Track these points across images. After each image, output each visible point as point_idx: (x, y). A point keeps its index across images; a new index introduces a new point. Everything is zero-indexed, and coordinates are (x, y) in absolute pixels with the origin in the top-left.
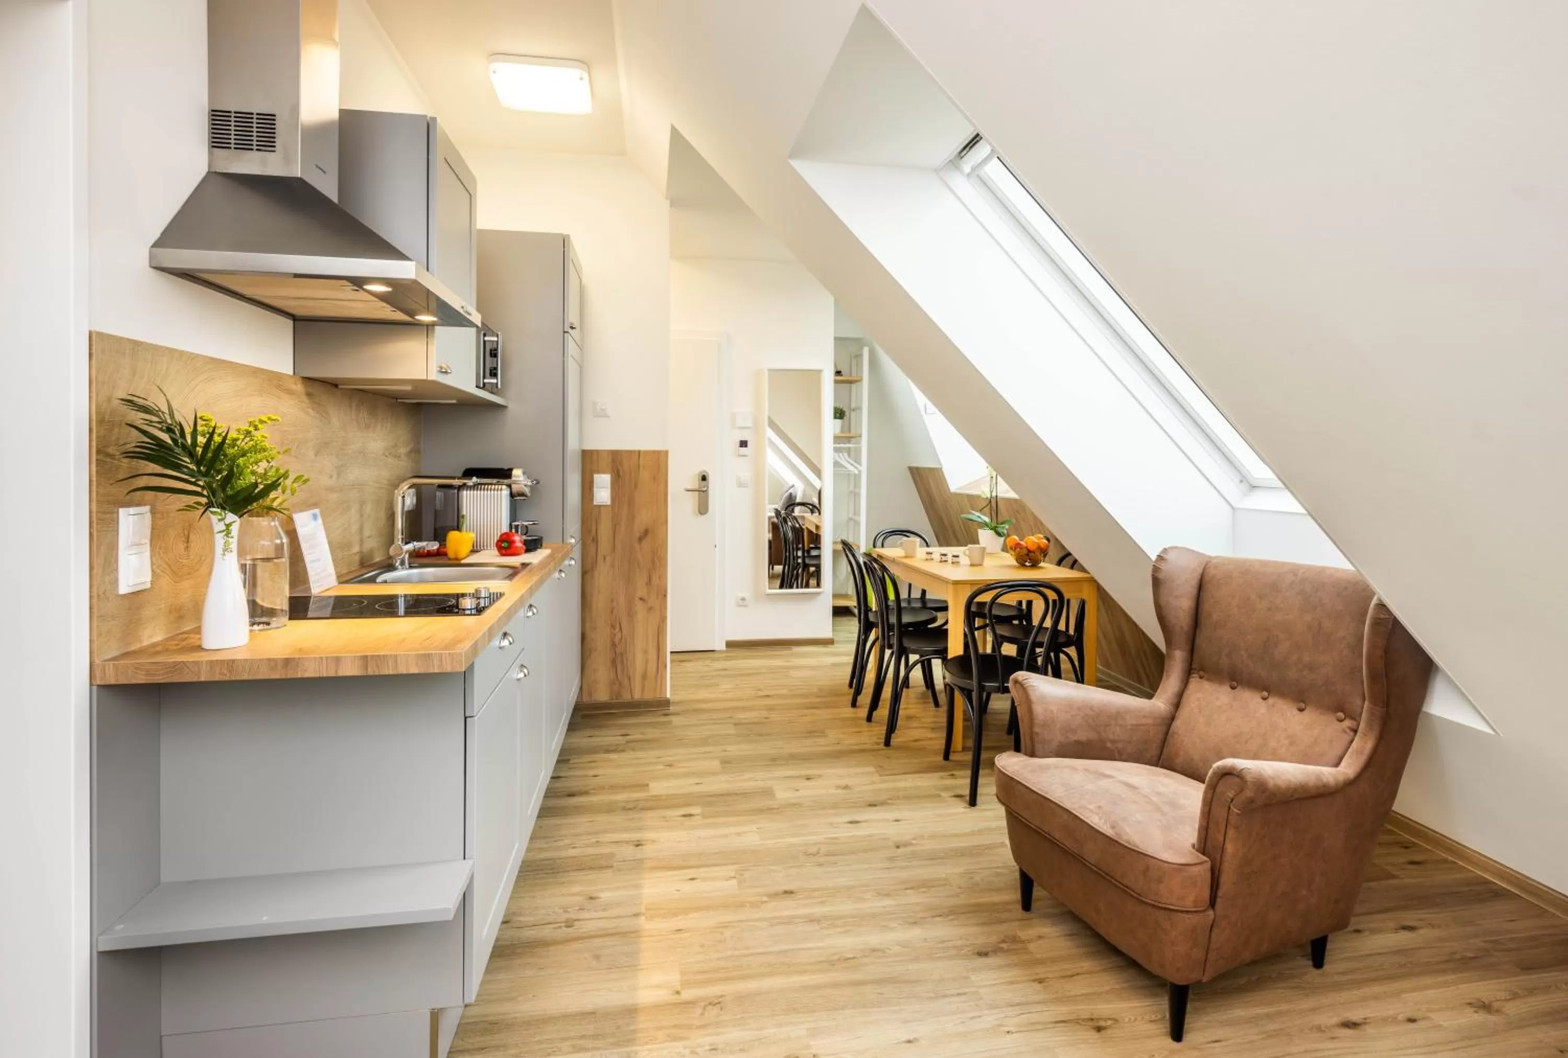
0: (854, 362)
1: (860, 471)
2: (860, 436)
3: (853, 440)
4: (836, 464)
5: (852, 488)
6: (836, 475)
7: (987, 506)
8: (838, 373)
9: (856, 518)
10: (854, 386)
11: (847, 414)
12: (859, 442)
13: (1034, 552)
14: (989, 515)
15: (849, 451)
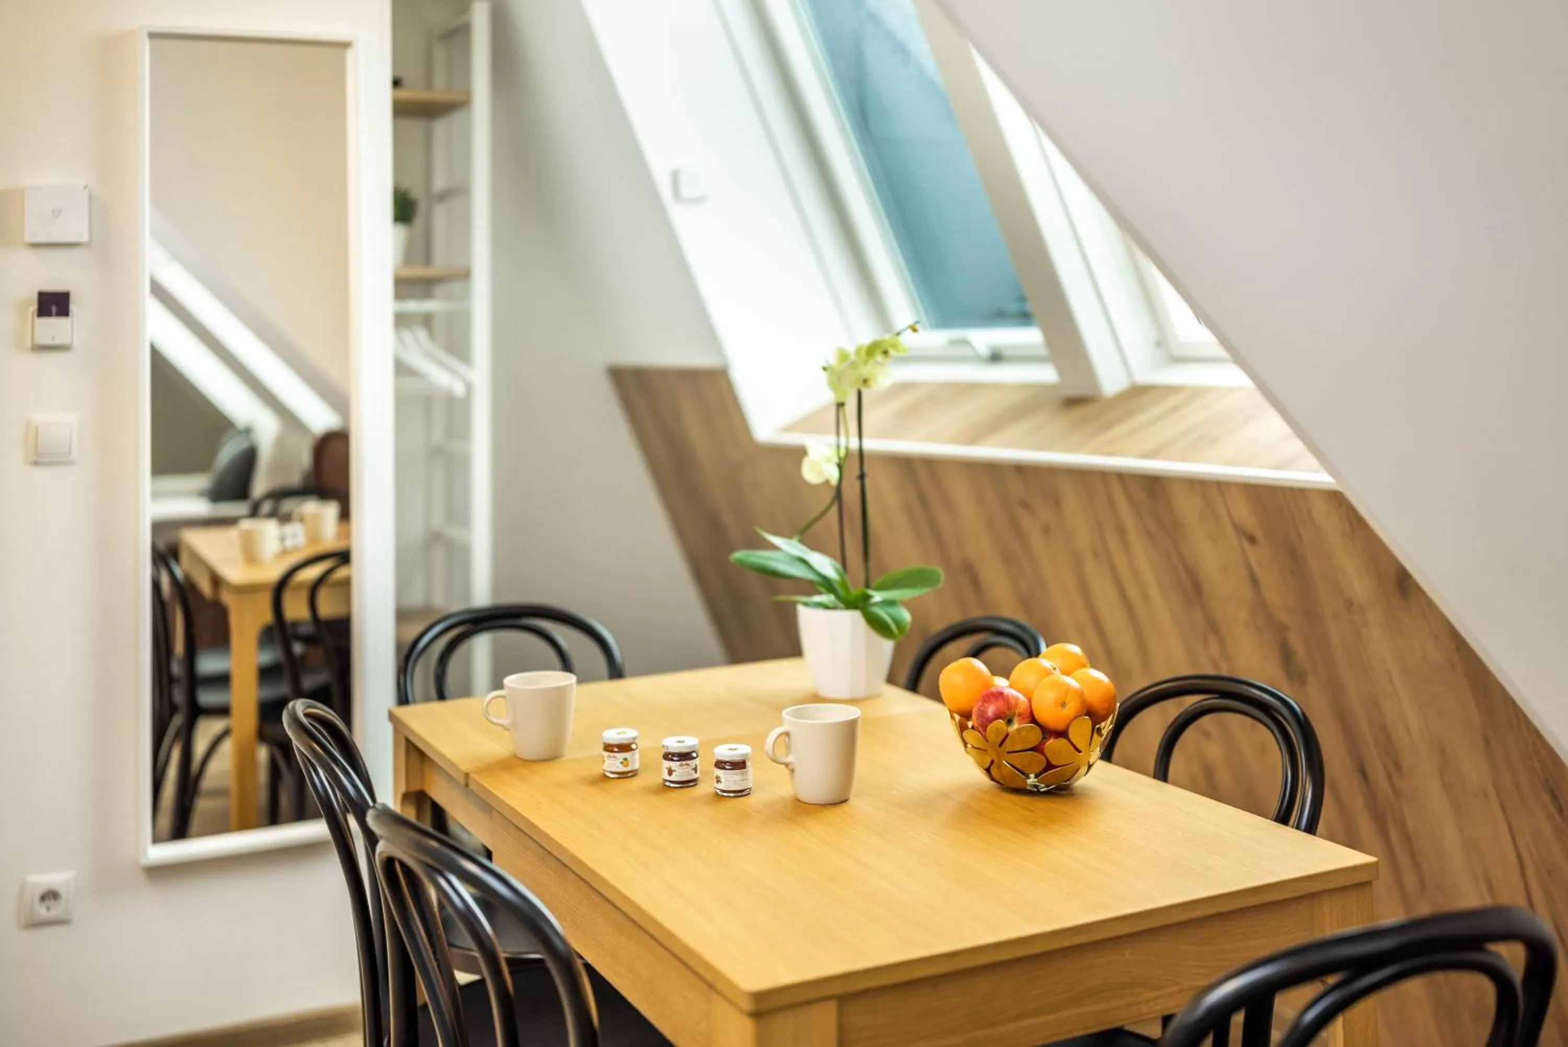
0: (440, 53)
1: (469, 387)
2: (465, 275)
3: (440, 290)
4: (402, 369)
5: (437, 436)
6: (402, 402)
7: (830, 506)
8: (396, 83)
9: (453, 532)
10: (440, 127)
11: (421, 208)
12: (466, 295)
13: (1062, 734)
14: (838, 553)
15: (427, 321)
